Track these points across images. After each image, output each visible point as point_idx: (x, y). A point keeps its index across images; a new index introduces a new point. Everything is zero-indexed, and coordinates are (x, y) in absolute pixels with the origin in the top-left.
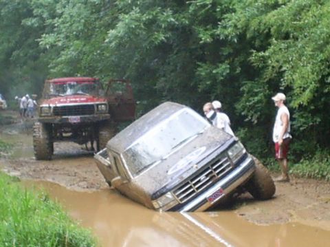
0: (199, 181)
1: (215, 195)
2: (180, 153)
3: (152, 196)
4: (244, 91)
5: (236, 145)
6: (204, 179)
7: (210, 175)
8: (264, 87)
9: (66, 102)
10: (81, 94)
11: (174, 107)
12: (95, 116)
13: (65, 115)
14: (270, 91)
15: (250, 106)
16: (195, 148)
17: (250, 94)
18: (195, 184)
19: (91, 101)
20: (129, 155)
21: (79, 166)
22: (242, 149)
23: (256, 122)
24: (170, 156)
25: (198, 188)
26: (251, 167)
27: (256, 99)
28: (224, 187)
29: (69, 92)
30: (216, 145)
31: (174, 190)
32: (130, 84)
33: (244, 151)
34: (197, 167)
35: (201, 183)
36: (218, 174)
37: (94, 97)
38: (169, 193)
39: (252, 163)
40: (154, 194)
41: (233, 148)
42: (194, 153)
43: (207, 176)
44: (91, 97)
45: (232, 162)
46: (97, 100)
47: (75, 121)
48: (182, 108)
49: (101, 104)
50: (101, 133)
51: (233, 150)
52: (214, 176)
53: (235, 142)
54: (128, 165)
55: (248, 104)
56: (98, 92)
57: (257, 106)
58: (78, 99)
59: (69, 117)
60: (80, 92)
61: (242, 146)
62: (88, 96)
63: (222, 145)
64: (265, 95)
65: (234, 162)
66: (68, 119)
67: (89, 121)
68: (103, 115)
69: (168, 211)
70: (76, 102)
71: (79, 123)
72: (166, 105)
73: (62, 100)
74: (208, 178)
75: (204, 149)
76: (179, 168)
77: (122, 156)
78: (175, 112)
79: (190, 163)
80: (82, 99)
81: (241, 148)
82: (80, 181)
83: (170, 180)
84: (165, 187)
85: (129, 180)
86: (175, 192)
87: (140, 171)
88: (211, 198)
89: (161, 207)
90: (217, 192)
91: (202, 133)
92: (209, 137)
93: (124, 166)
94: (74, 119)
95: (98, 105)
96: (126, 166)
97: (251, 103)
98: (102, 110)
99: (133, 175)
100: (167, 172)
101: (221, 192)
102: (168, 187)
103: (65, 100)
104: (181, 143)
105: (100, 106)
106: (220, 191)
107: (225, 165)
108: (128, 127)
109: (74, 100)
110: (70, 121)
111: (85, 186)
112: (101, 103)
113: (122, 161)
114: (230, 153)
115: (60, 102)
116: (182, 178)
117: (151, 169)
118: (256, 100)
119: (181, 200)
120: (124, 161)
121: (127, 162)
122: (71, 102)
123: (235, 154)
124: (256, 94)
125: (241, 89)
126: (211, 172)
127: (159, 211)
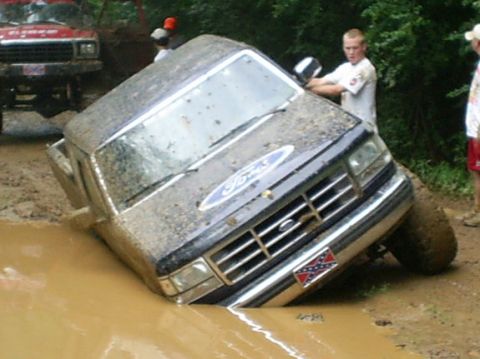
0: (276, 232)
1: (315, 266)
2: (230, 159)
3: (158, 265)
4: (369, 18)
5: (370, 143)
6: (287, 227)
7: (304, 218)
8: (412, 11)
9: (18, 37)
10: (53, 23)
11: (219, 46)
12: (74, 64)
13: (17, 61)
14: (425, 19)
15: (381, 49)
16: (267, 145)
17: (382, 24)
18: (265, 239)
19: (67, 37)
20: (111, 157)
21: (37, 160)
22: (384, 154)
23: (392, 83)
24: (205, 164)
25: (272, 249)
26: (404, 198)
27: (396, 34)
28: (337, 247)
29: (32, 19)
30: (320, 141)
31: (213, 252)
32: (144, 7)
33: (388, 158)
34: (270, 197)
35: (280, 237)
36: (323, 214)
37: (73, 28)
38: (201, 259)
39: (406, 187)
40: (164, 260)
41: (361, 151)
42: (264, 158)
43: (295, 218)
44: (68, 28)
45: (358, 185)
46: (79, 35)
47: (36, 74)
48: (240, 49)
49: (87, 43)
50: (85, 96)
51: (360, 156)
52: (313, 218)
53: (366, 136)
54: (106, 180)
55: (377, 44)
56: (82, 18)
57: (395, 50)
58: (41, 32)
59: (25, 65)
60: (52, 20)
61: (383, 145)
62: (63, 25)
63: (335, 143)
64: (413, 28)
65: (364, 184)
66: (21, 68)
67: (62, 74)
68: (90, 63)
69: (198, 302)
70: (38, 36)
71: (43, 77)
72: (202, 43)
73: (11, 33)
74: (298, 224)
75: (289, 149)
76: (227, 195)
77: (93, 160)
78: (222, 57)
79: (253, 186)
80: (50, 32)
81: (379, 151)
82: (21, 200)
83: (203, 227)
84: (191, 243)
85: (109, 217)
86: (214, 258)
87: (135, 198)
88: (303, 275)
89: (179, 294)
90: (319, 259)
91: (284, 110)
92: (300, 120)
93: (97, 183)
94: (34, 69)
95: (79, 44)
96: (102, 182)
97: (384, 44)
98: (88, 54)
99: (116, 205)
100: (198, 204)
101: (329, 258)
102: (197, 245)
103: (17, 33)
104: (234, 132)
105: (83, 46)
106: (327, 257)
107: (342, 192)
108: (114, 90)
109: (35, 32)
110: (25, 74)
111: (29, 213)
112: (84, 39)
113: (94, 173)
114: (354, 163)
115: (8, 37)
116: (235, 222)
117: (160, 195)
118: (395, 38)
119: (231, 276)
120: (98, 170)
121: (105, 173)
122: (28, 36)
123: (366, 164)
124: (396, 25)
125: (364, 14)
126: (306, 210)
127: (174, 302)
